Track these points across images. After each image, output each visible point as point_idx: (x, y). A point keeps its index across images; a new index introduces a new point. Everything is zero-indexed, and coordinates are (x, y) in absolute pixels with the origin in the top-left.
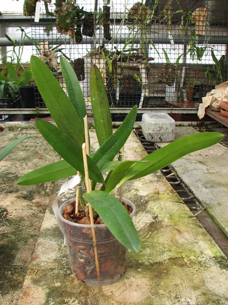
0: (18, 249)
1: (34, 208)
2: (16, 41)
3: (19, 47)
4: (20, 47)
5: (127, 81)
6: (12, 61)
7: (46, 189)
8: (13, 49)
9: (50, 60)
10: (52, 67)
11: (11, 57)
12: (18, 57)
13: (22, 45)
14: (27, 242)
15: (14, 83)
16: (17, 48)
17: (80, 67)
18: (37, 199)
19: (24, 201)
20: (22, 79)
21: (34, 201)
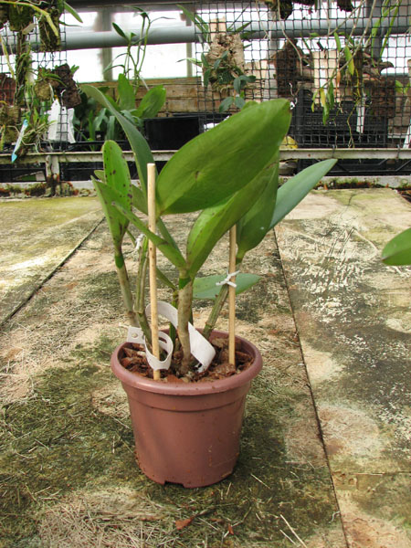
0: (280, 427)
1: (270, 337)
2: (133, 35)
3: (137, 47)
4: (139, 48)
5: (383, 94)
6: (125, 72)
7: (276, 298)
8: (126, 51)
9: (231, 52)
10: (235, 67)
11: (124, 67)
12: (136, 66)
13: (143, 44)
14: (292, 409)
15: (132, 113)
16: (134, 49)
17: (289, 67)
18: (266, 320)
19: (240, 324)
20: (145, 106)
21: (261, 322)
